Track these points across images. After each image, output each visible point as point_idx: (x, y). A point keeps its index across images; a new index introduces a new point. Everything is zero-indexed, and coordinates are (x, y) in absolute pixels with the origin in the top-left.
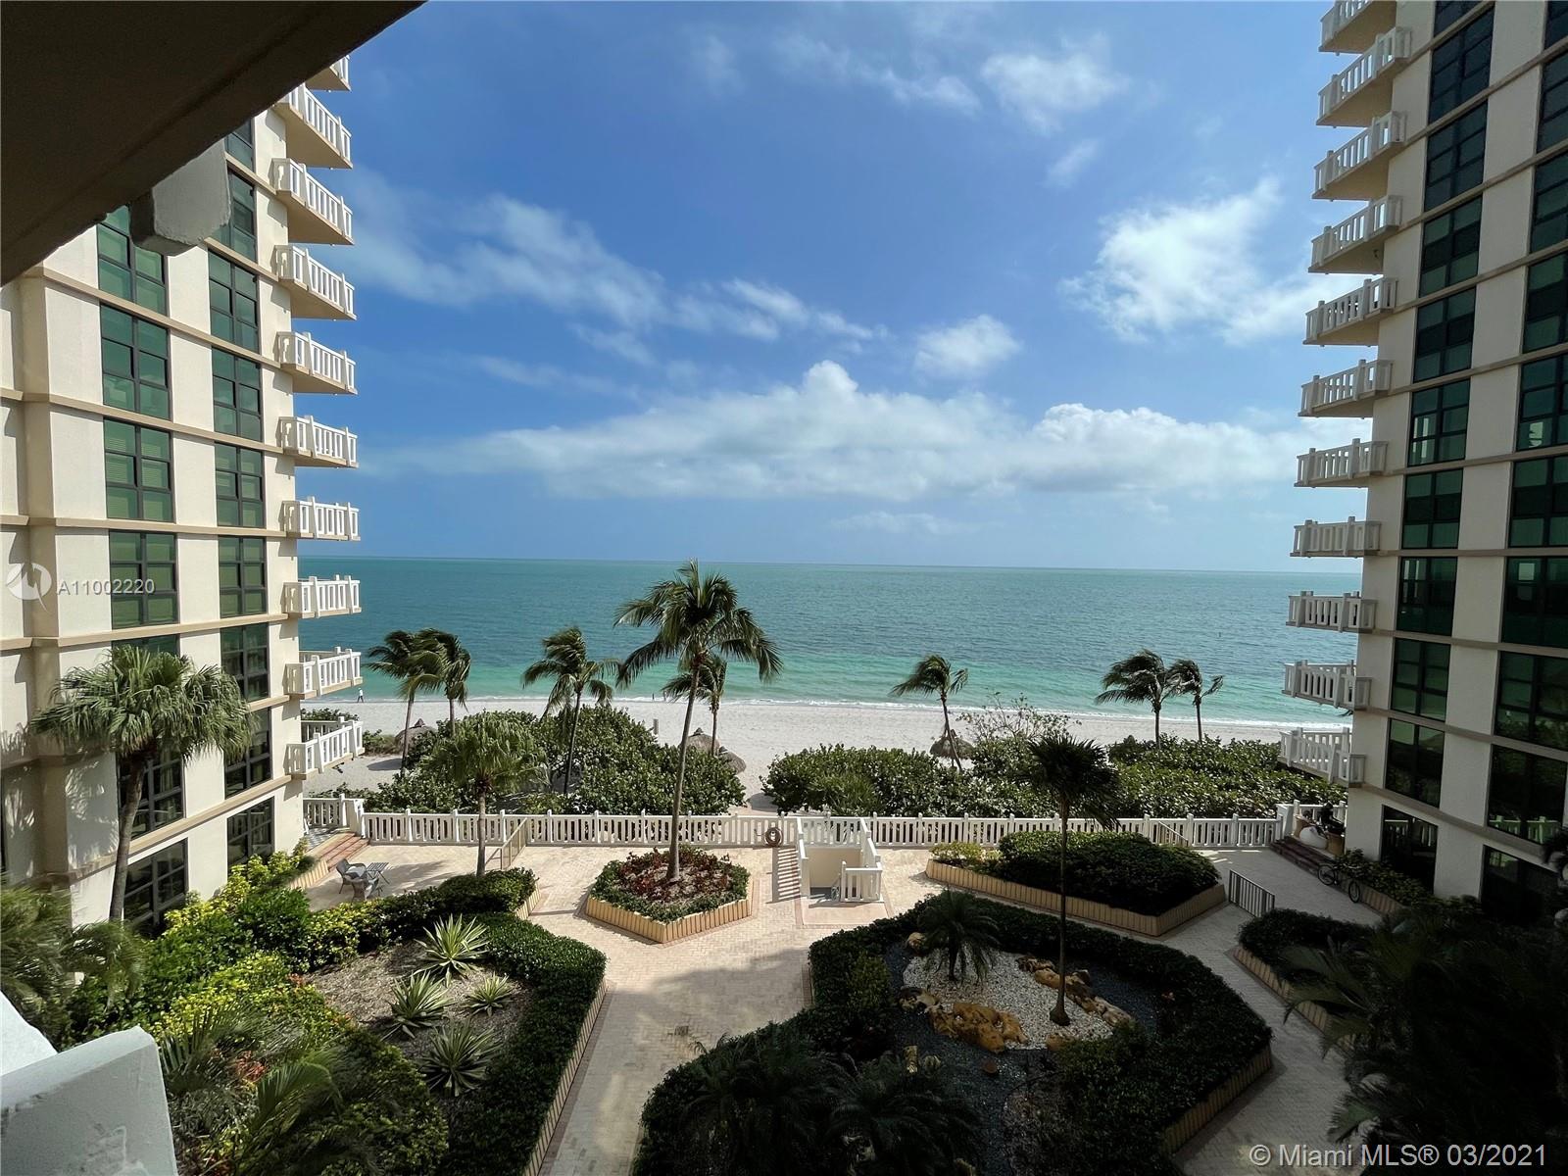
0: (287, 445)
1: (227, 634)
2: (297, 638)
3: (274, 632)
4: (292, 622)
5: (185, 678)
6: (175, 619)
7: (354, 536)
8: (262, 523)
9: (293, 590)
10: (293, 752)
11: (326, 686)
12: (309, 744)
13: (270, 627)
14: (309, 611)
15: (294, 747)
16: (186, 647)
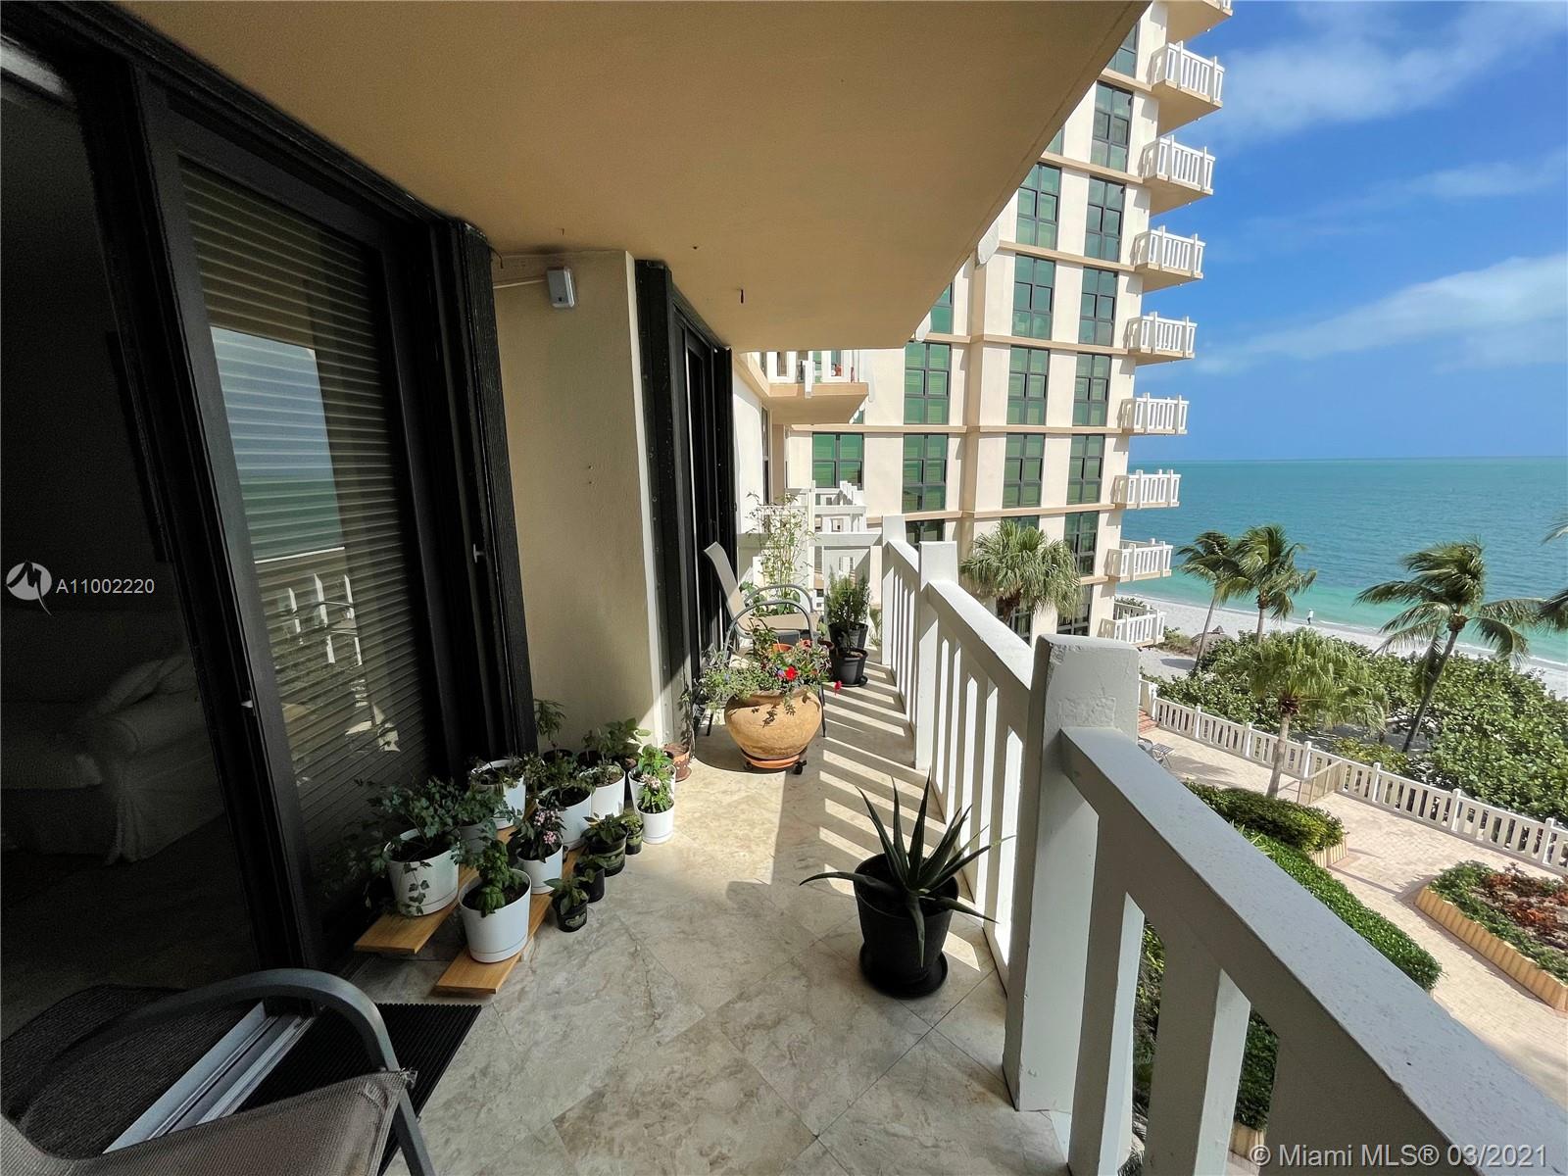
0: (1132, 345)
1: (1070, 517)
2: (1120, 527)
3: (1103, 518)
4: (1119, 510)
5: (1040, 549)
6: (1038, 503)
7: (1182, 430)
8: (1104, 423)
9: (1122, 482)
10: (1105, 625)
11: (1138, 573)
12: (1119, 622)
13: (1101, 515)
14: (1133, 502)
15: (1107, 622)
16: (1043, 524)
